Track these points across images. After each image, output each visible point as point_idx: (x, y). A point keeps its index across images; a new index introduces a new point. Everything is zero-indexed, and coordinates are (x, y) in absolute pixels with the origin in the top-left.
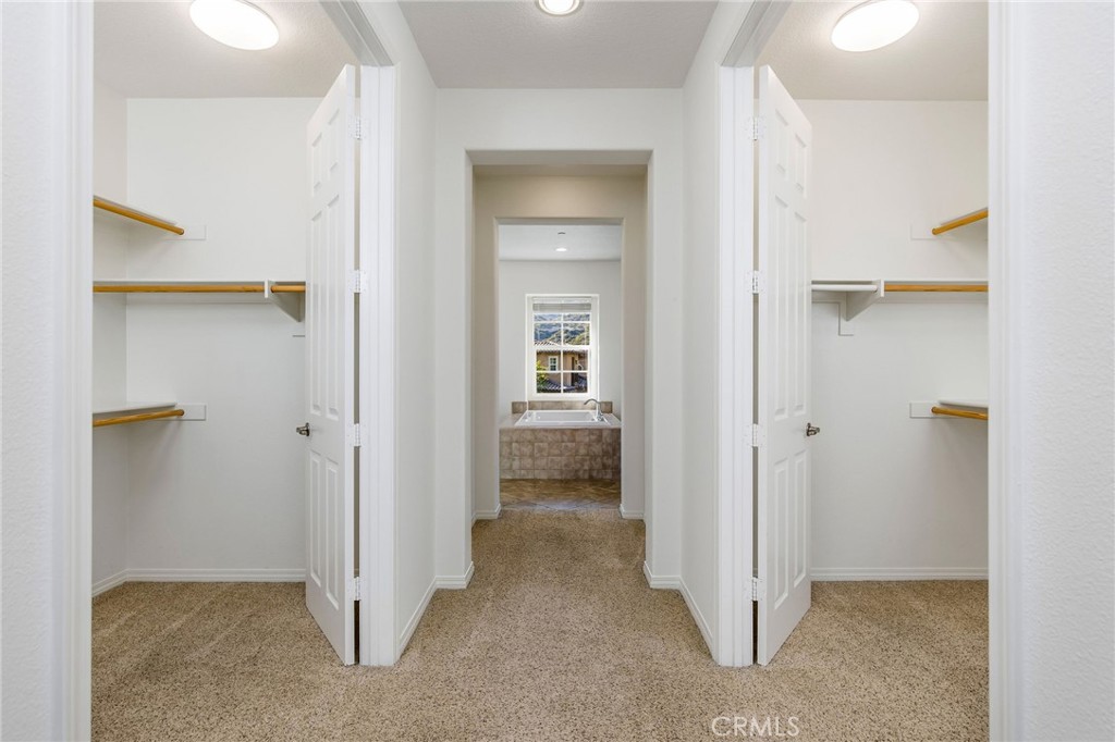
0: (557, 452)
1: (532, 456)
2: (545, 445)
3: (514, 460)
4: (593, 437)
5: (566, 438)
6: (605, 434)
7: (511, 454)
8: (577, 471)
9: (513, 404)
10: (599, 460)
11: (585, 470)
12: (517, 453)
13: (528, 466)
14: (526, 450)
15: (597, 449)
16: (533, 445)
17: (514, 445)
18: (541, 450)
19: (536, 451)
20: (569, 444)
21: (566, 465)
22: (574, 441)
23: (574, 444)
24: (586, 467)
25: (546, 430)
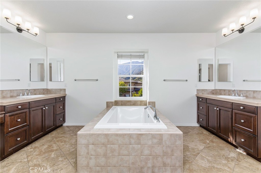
0: (126, 152)
1: (105, 155)
2: (116, 147)
3: (90, 159)
4: (155, 141)
5: (133, 141)
6: (165, 138)
7: (88, 153)
8: (142, 168)
9: (107, 103)
10: (160, 159)
11: (148, 168)
12: (93, 153)
13: (103, 164)
14: (101, 151)
15: (158, 150)
16: (106, 147)
17: (91, 147)
18: (113, 151)
19: (108, 152)
20: (136, 146)
21: (133, 163)
22: (139, 144)
23: (139, 146)
24: (150, 165)
25: (117, 135)
